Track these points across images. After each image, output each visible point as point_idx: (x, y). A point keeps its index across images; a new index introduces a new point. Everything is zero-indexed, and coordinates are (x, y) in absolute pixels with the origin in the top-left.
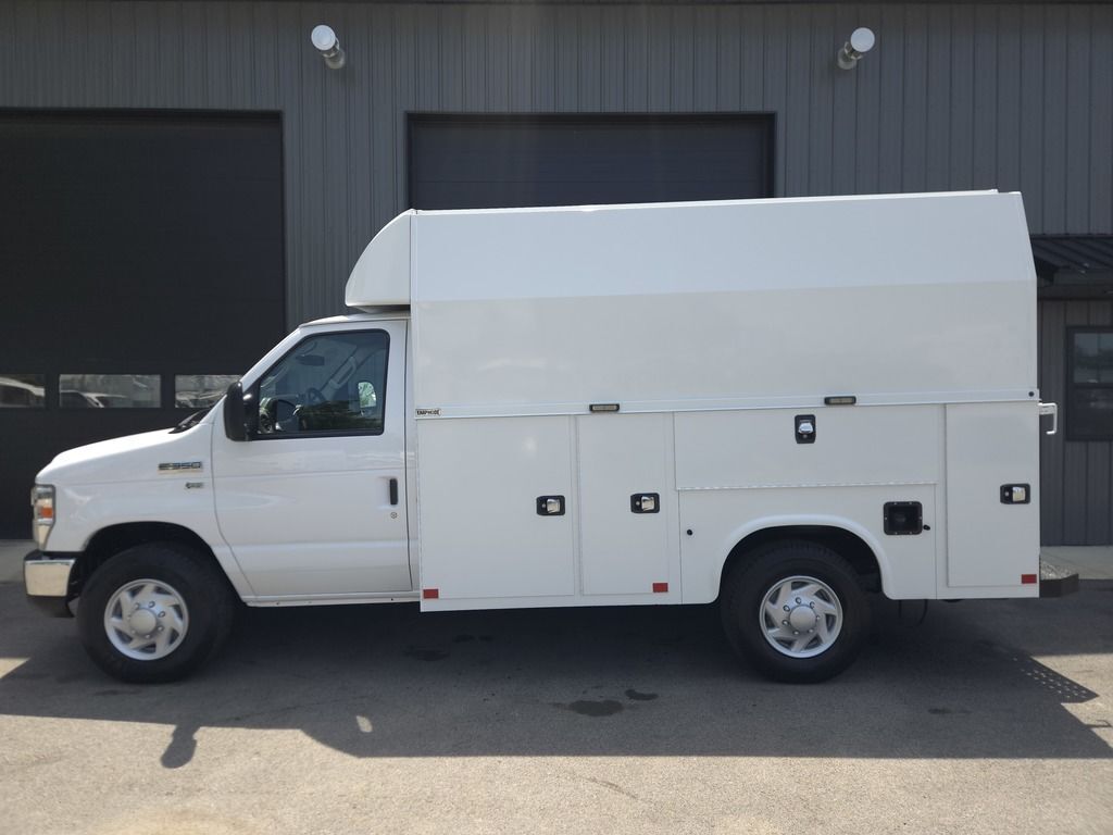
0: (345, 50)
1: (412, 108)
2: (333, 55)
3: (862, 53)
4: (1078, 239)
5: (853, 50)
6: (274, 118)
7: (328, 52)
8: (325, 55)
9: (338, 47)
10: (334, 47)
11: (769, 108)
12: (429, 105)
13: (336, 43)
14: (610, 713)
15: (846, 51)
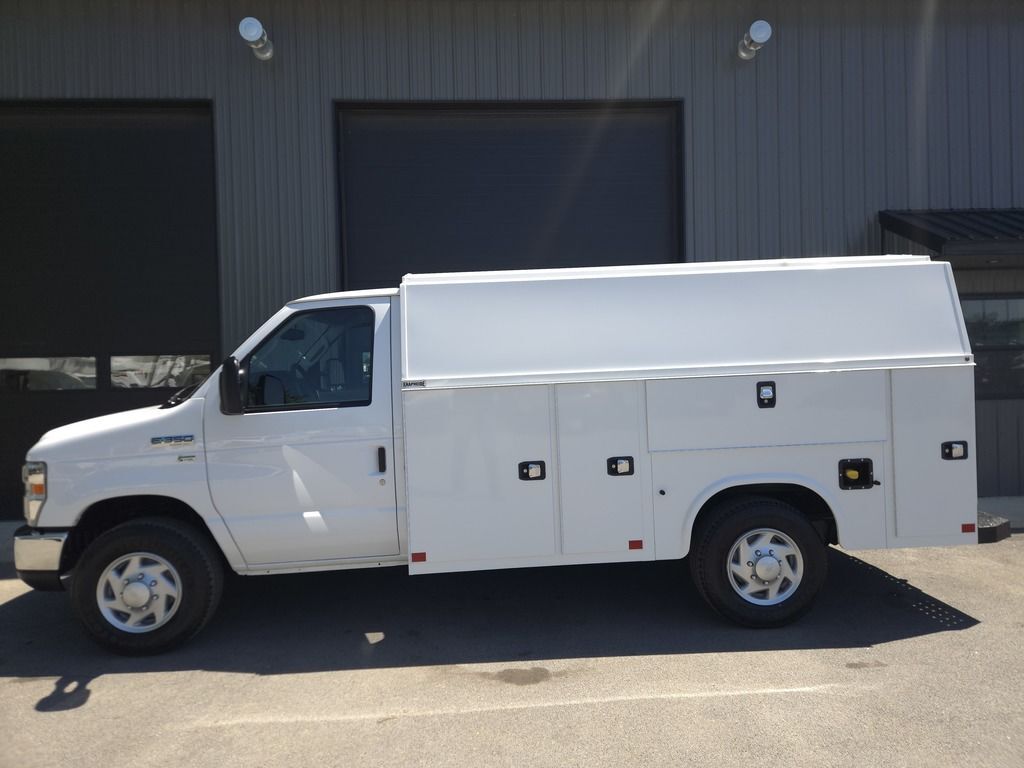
0: (273, 41)
1: (338, 96)
2: (260, 46)
3: (760, 44)
4: (983, 213)
5: (752, 41)
6: (205, 107)
7: (256, 43)
8: (253, 46)
9: (265, 38)
10: (261, 39)
11: (677, 94)
12: (356, 94)
13: (263, 35)
14: (536, 681)
15: (746, 42)
